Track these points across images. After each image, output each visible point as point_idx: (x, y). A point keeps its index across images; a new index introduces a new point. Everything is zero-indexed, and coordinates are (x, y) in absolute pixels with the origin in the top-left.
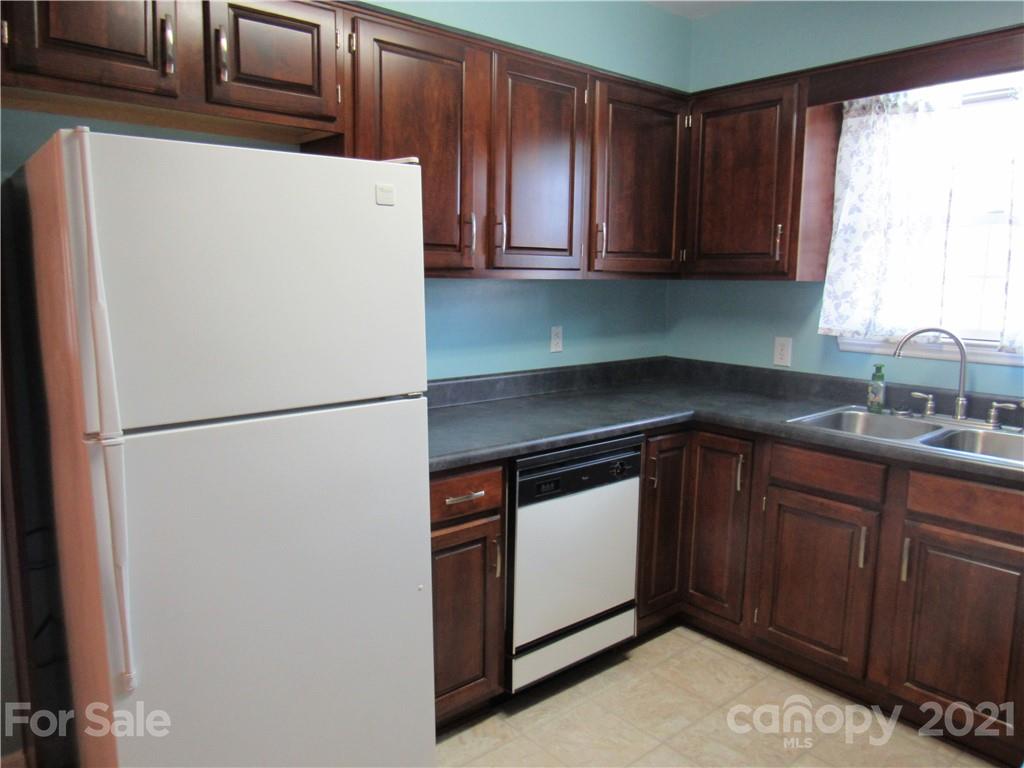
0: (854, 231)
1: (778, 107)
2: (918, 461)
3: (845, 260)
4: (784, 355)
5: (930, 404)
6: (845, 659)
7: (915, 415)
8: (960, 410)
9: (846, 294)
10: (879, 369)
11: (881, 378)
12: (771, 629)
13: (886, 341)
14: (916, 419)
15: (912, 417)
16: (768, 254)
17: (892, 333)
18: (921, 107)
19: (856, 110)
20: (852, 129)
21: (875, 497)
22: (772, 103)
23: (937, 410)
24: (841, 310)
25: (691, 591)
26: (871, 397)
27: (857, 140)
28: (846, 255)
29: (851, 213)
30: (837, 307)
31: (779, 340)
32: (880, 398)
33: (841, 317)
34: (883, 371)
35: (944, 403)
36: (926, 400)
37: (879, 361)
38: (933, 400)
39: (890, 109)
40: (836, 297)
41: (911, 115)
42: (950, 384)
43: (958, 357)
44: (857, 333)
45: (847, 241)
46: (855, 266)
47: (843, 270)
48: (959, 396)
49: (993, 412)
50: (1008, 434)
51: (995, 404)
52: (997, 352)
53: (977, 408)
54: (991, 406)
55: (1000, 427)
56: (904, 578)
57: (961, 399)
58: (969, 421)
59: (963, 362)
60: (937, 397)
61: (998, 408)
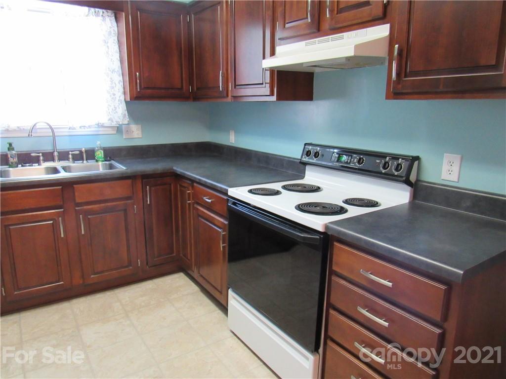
2: (79, 180)
5: (41, 158)
6: (62, 283)
7: (34, 165)
8: (56, 158)
11: (13, 149)
12: (16, 293)
14: (36, 166)
15: (32, 166)
21: (59, 203)
23: (45, 160)
26: (11, 160)
32: (15, 160)
34: (13, 145)
36: (39, 156)
37: (10, 141)
38: (42, 156)
42: (48, 148)
43: (51, 134)
48: (54, 151)
49: (70, 156)
50: (78, 164)
51: (70, 152)
52: (67, 130)
53: (63, 156)
54: (69, 154)
55: (74, 163)
56: (83, 233)
57: (56, 154)
58: (61, 162)
59: (54, 136)
60: (44, 154)
61: (72, 154)
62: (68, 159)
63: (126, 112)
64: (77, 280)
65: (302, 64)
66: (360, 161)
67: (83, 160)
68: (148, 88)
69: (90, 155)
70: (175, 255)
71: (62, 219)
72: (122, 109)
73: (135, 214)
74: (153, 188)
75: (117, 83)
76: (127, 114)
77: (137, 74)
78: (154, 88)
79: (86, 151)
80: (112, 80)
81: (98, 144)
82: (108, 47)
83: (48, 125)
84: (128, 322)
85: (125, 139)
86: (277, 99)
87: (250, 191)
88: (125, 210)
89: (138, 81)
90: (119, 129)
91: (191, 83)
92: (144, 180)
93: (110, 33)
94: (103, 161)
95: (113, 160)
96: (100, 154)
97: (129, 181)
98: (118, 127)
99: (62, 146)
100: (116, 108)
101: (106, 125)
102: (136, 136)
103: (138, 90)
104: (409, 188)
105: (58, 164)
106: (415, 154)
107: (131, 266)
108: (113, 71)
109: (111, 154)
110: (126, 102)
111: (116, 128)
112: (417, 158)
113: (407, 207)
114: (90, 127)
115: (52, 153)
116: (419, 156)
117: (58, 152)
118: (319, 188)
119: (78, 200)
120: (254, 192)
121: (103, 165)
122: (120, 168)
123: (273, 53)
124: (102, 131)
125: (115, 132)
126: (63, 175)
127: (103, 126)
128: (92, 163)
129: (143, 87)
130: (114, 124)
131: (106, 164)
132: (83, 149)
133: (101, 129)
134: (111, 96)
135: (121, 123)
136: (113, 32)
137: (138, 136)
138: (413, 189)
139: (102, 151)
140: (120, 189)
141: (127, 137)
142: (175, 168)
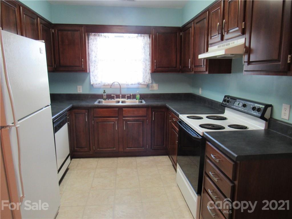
0: (96, 62)
1: (79, 32)
2: (125, 106)
3: (95, 68)
4: (80, 90)
5: (115, 97)
6: (115, 149)
8: (121, 97)
9: (96, 75)
10: (104, 91)
11: (105, 93)
12: (98, 149)
13: (104, 85)
14: (113, 100)
15: (111, 100)
16: (80, 66)
17: (105, 83)
18: (107, 36)
19: (93, 35)
20: (93, 39)
21: (117, 115)
22: (77, 31)
23: (116, 98)
24: (95, 79)
25: (76, 149)
26: (104, 97)
27: (93, 41)
28: (95, 67)
29: (95, 57)
30: (94, 78)
31: (78, 87)
32: (106, 97)
33: (95, 80)
34: (106, 91)
35: (118, 96)
36: (114, 96)
37: (104, 89)
39: (100, 36)
40: (94, 76)
41: (105, 38)
42: (118, 93)
43: (120, 87)
44: (99, 83)
45: (95, 64)
46: (97, 69)
47: (95, 70)
49: (126, 97)
50: (129, 100)
51: (126, 95)
52: (126, 86)
53: (123, 97)
54: (126, 96)
55: (127, 99)
56: (125, 129)
57: (121, 95)
58: (122, 99)
59: (120, 88)
60: (116, 95)
61: (127, 96)
62: (125, 98)
63: (151, 78)
64: (121, 149)
65: (216, 56)
66: (244, 106)
67: (131, 99)
68: (159, 67)
69: (134, 97)
70: (164, 146)
71: (117, 122)
72: (149, 76)
73: (147, 124)
74: (156, 113)
75: (148, 65)
76: (151, 79)
77: (155, 61)
78: (163, 67)
79: (133, 95)
80: (146, 64)
81: (138, 92)
82: (145, 50)
83: (119, 83)
84: (136, 170)
85: (150, 90)
86: (208, 73)
87: (188, 117)
88: (143, 122)
89: (155, 64)
90: (148, 86)
91: (180, 65)
92: (152, 109)
93: (146, 44)
94: (139, 100)
95: (144, 99)
96: (138, 97)
97: (146, 109)
98: (147, 85)
99: (124, 92)
100: (146, 76)
101: (142, 84)
102: (155, 89)
103: (155, 68)
104: (264, 122)
105: (121, 100)
106: (270, 103)
107: (143, 147)
108: (147, 60)
109: (143, 97)
110: (151, 73)
111: (146, 85)
112: (271, 106)
113: (263, 132)
114: (135, 84)
115: (119, 95)
116: (271, 105)
117: (122, 95)
118: (226, 118)
119: (124, 115)
120: (190, 117)
121: (138, 101)
122: (144, 103)
123: (207, 51)
124: (140, 86)
125: (146, 87)
126: (120, 104)
127: (141, 84)
128: (134, 100)
129: (157, 67)
130: (145, 83)
131: (140, 101)
132: (132, 94)
133: (140, 85)
134: (145, 71)
135: (148, 83)
136: (147, 43)
137: (156, 89)
138: (267, 123)
139: (139, 96)
140: (142, 112)
141: (151, 89)
142: (167, 104)
